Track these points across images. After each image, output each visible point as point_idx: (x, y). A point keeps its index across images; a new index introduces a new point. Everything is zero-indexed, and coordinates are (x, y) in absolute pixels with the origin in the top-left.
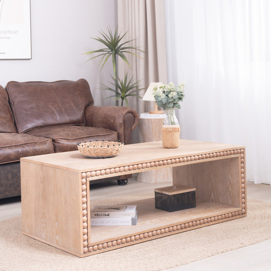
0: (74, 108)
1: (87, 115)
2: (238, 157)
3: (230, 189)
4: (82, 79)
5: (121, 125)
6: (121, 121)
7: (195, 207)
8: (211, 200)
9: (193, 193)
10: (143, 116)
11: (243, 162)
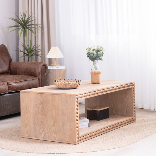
0: (3, 63)
1: (11, 68)
2: (132, 88)
3: (127, 107)
4: (3, 45)
5: (39, 73)
6: (40, 71)
7: (109, 117)
8: (113, 114)
9: (108, 109)
10: (50, 68)
11: (134, 91)
